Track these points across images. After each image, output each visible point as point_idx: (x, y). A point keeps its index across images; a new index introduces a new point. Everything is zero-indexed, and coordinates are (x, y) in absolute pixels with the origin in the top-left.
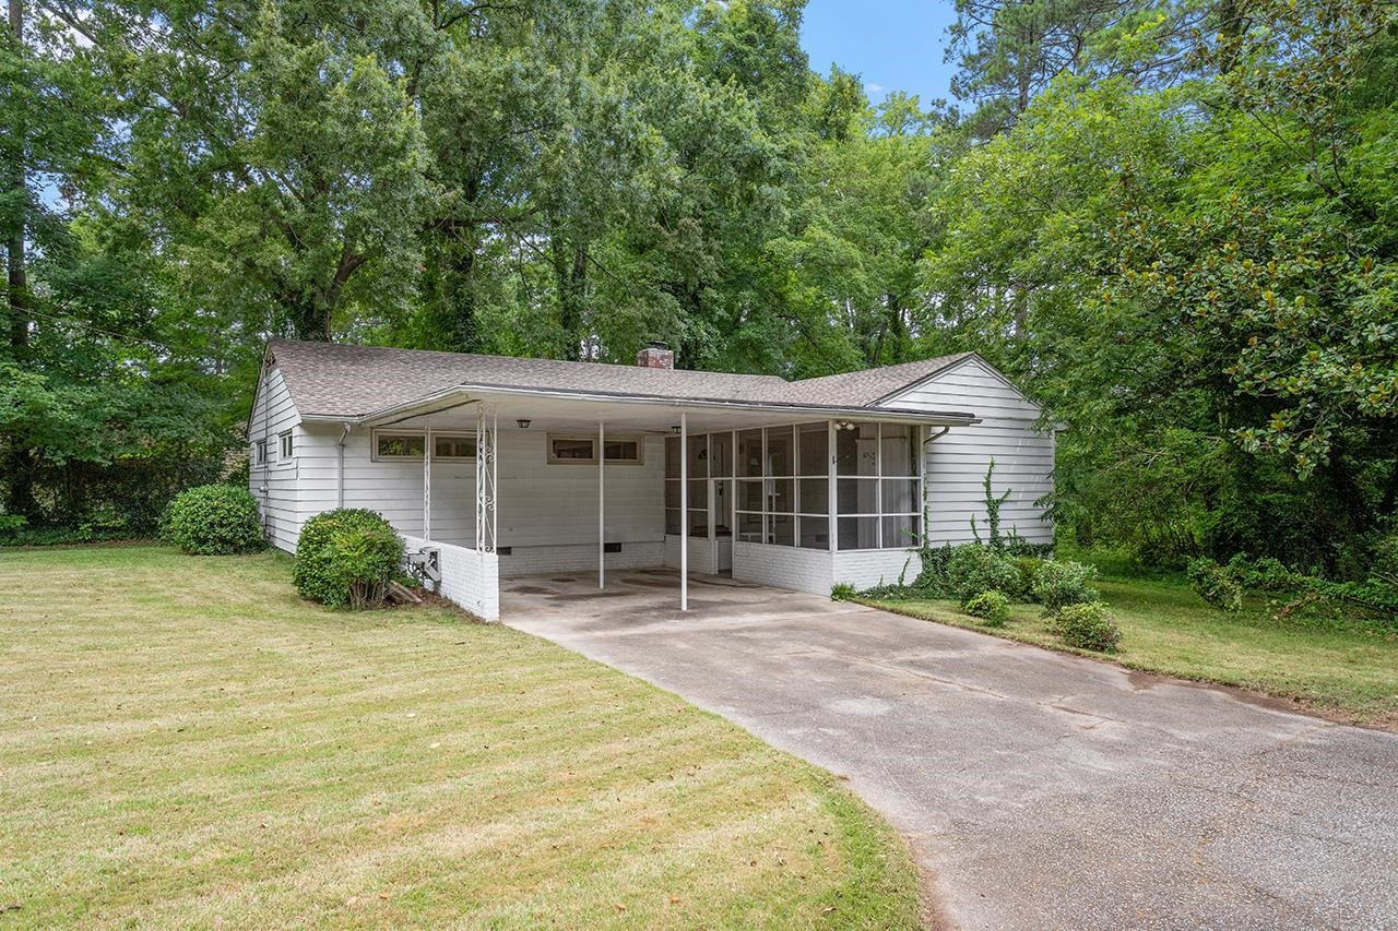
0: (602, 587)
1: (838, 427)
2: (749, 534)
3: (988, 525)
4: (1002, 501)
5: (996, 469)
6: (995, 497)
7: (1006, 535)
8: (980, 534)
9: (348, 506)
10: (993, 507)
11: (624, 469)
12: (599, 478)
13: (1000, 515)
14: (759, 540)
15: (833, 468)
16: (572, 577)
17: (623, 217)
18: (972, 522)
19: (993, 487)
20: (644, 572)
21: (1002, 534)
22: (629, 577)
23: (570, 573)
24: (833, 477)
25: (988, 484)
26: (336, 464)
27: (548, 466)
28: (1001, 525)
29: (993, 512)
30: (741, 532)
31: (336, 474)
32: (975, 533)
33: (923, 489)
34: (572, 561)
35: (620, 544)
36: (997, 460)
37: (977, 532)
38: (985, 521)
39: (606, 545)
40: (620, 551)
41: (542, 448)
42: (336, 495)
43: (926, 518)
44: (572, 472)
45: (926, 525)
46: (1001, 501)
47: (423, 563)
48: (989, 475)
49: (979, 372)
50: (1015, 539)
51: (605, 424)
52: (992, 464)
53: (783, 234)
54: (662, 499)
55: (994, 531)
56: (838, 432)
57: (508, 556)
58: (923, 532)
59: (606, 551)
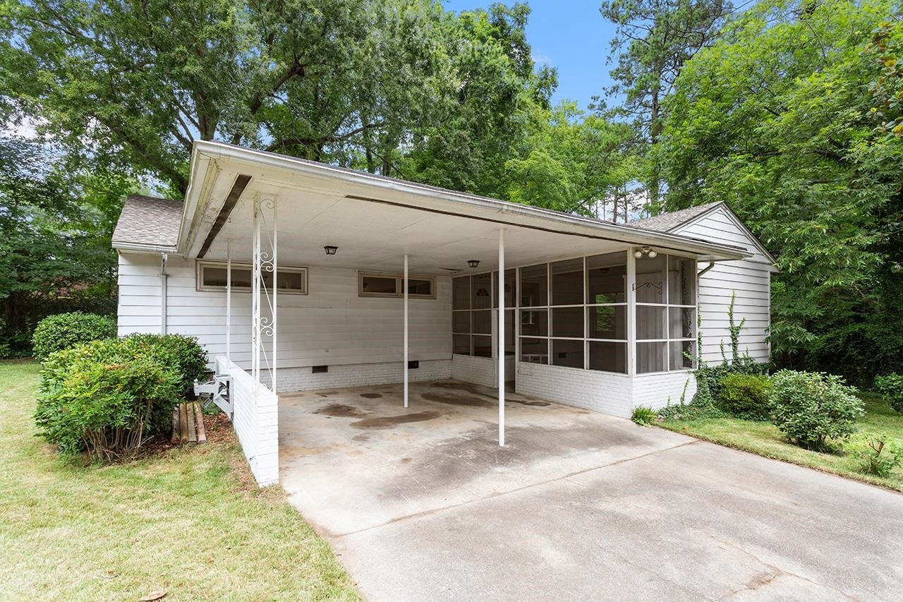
0: (406, 405)
1: (639, 255)
2: (530, 355)
3: (732, 348)
5: (737, 301)
6: (737, 324)
7: (743, 357)
8: (727, 358)
9: (172, 331)
10: (735, 333)
11: (422, 302)
12: (403, 309)
13: (739, 339)
14: (545, 362)
15: (631, 295)
16: (378, 392)
17: (418, 113)
18: (721, 346)
19: (735, 317)
20: (437, 384)
21: (740, 355)
22: (427, 390)
23: (377, 387)
24: (632, 304)
25: (731, 314)
26: (159, 292)
27: (359, 298)
28: (740, 348)
29: (734, 337)
30: (523, 353)
31: (159, 301)
32: (723, 355)
33: (697, 317)
34: (378, 376)
35: (417, 362)
36: (738, 294)
37: (725, 354)
38: (729, 345)
39: (409, 363)
40: (418, 367)
41: (354, 284)
42: (160, 321)
43: (700, 343)
44: (379, 305)
45: (699, 349)
46: (739, 328)
47: (213, 394)
48: (732, 306)
49: (726, 220)
50: (748, 359)
51: (409, 256)
52: (734, 297)
53: (516, 157)
54: (450, 327)
55: (735, 355)
56: (637, 259)
57: (326, 374)
58: (698, 356)
59: (409, 367)
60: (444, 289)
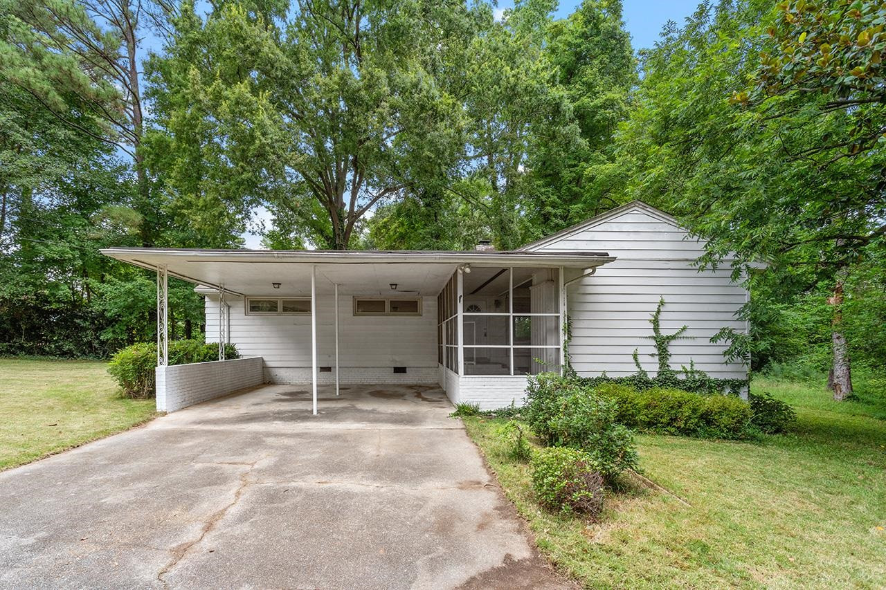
0: (337, 394)
3: (656, 359)
4: (674, 337)
5: (666, 308)
6: (664, 333)
7: (681, 369)
8: (646, 367)
10: (662, 345)
11: (409, 319)
13: (671, 350)
18: (635, 356)
19: (662, 324)
21: (675, 368)
24: (461, 314)
25: (656, 322)
27: (354, 317)
28: (672, 359)
32: (638, 364)
33: (563, 325)
34: (371, 377)
35: (405, 368)
36: (666, 299)
37: (641, 365)
38: (652, 355)
40: (406, 372)
41: (349, 305)
44: (370, 322)
48: (658, 313)
50: (692, 372)
52: (662, 303)
54: (436, 339)
55: (664, 365)
56: (462, 274)
57: (330, 373)
58: (562, 363)
60: (429, 306)
